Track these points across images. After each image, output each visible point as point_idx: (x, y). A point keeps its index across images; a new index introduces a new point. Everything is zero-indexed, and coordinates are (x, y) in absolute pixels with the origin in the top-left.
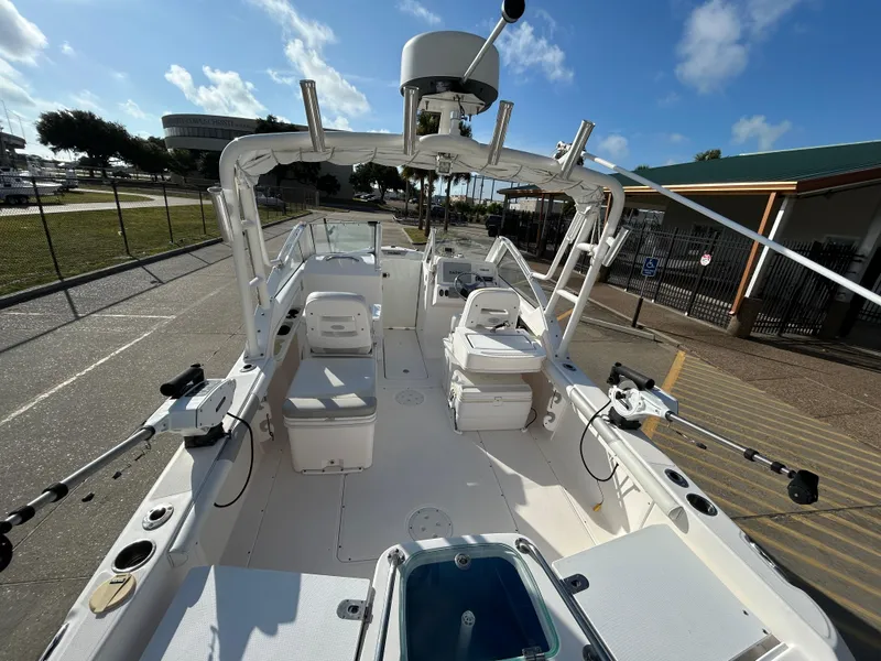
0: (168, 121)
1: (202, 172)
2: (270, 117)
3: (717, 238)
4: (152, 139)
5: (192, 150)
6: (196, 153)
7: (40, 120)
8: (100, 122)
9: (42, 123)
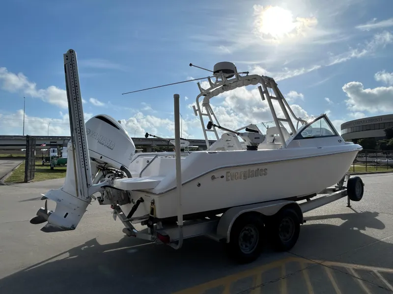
0: (344, 126)
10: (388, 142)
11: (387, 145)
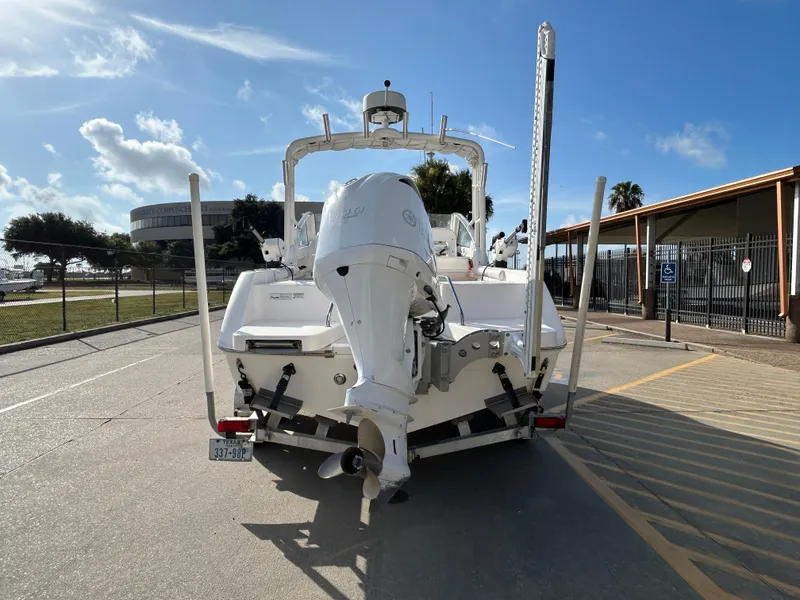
0: (137, 214)
1: (170, 264)
2: (249, 197)
3: (750, 240)
4: (116, 235)
5: (159, 242)
6: (163, 244)
7: (9, 226)
8: (69, 223)
9: (11, 229)
10: (221, 248)
11: (220, 253)
